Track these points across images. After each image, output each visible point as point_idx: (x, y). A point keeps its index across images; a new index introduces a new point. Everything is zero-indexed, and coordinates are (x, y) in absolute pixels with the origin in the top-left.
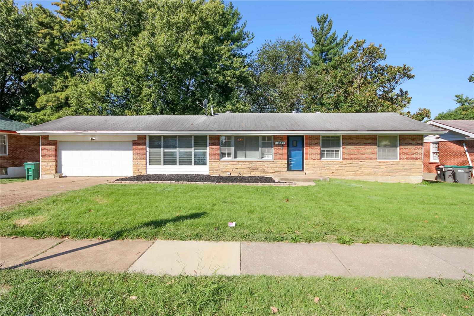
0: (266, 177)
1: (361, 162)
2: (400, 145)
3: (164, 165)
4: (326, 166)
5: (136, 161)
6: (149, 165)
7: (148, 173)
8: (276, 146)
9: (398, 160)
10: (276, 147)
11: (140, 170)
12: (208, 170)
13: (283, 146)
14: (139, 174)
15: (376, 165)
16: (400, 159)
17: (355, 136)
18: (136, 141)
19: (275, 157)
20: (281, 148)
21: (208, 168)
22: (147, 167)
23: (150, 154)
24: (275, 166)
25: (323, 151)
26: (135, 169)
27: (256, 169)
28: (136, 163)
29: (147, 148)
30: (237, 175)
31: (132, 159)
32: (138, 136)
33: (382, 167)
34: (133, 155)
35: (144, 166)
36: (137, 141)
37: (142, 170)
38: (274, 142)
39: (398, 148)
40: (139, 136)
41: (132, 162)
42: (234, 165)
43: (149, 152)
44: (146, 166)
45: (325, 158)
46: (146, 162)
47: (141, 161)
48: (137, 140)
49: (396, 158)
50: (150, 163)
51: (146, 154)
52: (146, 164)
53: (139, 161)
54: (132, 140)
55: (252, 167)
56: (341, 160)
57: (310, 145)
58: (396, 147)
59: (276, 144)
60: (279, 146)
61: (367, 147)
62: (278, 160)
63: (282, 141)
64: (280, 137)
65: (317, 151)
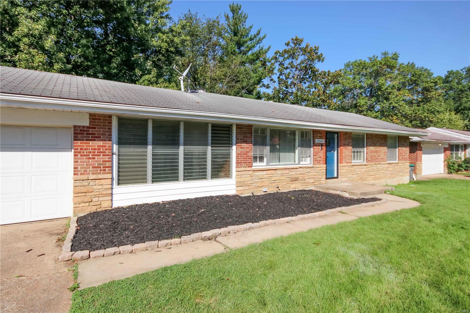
0: (307, 189)
1: (379, 164)
2: (399, 146)
3: (153, 182)
4: (357, 170)
5: (85, 177)
6: (119, 184)
7: (116, 205)
8: (316, 145)
9: (397, 161)
10: (315, 147)
11: (94, 200)
12: (235, 186)
13: (322, 145)
14: (93, 209)
15: (387, 167)
16: (399, 160)
17: (374, 135)
18: (84, 127)
19: (315, 160)
20: (320, 148)
21: (235, 183)
22: (115, 191)
23: (119, 160)
24: (315, 174)
25: (354, 152)
26: (79, 200)
27: (296, 180)
28: (85, 183)
29: (115, 145)
30: (275, 190)
31: (73, 173)
32: (91, 115)
33: (391, 169)
34: (75, 162)
35: (107, 189)
36: (88, 127)
37: (101, 199)
38: (314, 140)
39: (397, 149)
40: (93, 117)
41: (73, 181)
42: (271, 175)
43: (119, 155)
44: (112, 188)
45: (356, 161)
46: (112, 179)
47: (101, 176)
48: (88, 125)
49: (396, 160)
50: (119, 180)
51: (112, 158)
52: (112, 184)
53: (92, 177)
54: (72, 124)
55: (293, 176)
56: (365, 163)
57: (344, 144)
58: (396, 148)
59: (316, 142)
60: (318, 146)
61: (382, 148)
62: (317, 164)
63: (321, 138)
64: (320, 133)
65: (349, 152)
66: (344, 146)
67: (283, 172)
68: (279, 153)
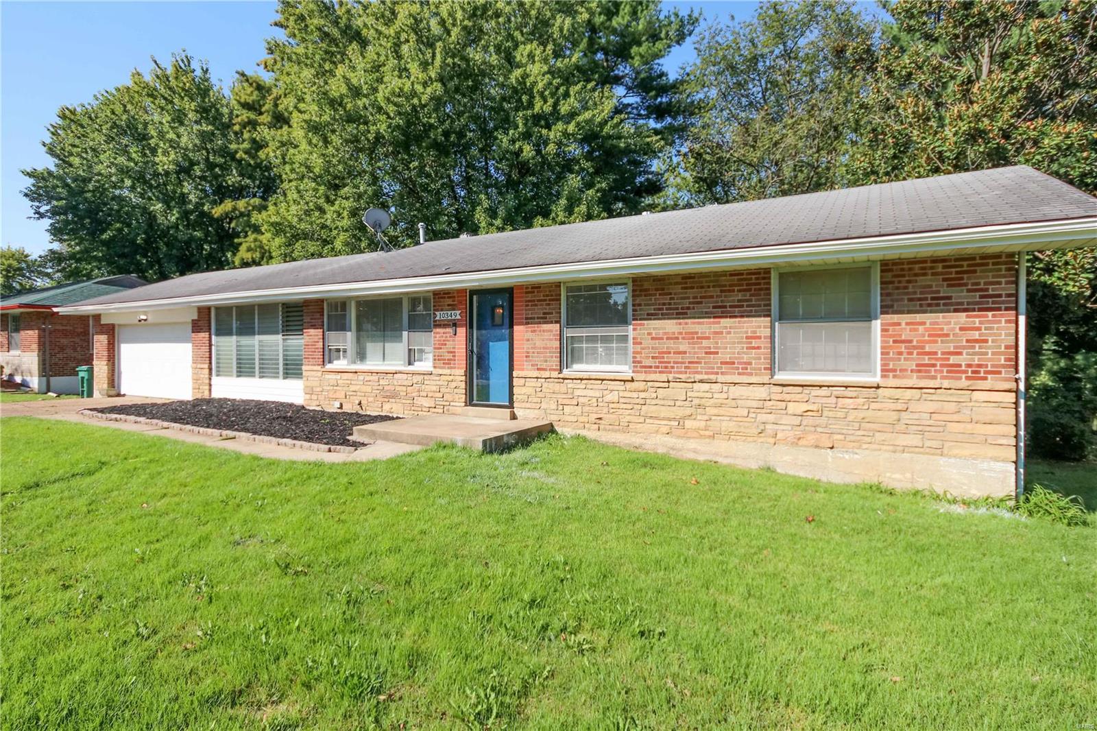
1: (703, 381)
2: (886, 309)
3: (237, 376)
4: (577, 393)
6: (218, 375)
7: (213, 396)
8: (440, 326)
9: (877, 379)
10: (438, 330)
12: (303, 392)
13: (455, 325)
16: (885, 371)
19: (437, 359)
20: (451, 330)
21: (303, 388)
22: (213, 381)
23: (217, 351)
24: (435, 388)
26: (194, 386)
27: (392, 397)
29: (214, 336)
30: (355, 410)
31: (191, 361)
34: (193, 352)
35: (205, 379)
36: (197, 320)
37: (204, 387)
38: (435, 314)
39: (877, 325)
40: (200, 311)
42: (349, 382)
43: (218, 347)
44: (210, 379)
45: (583, 366)
46: (210, 369)
47: (198, 366)
48: (197, 317)
49: (869, 371)
50: (218, 371)
51: (210, 350)
52: (210, 374)
54: (191, 319)
55: (386, 388)
56: (629, 374)
57: (527, 319)
58: (868, 317)
59: (438, 318)
60: (445, 326)
61: (726, 322)
62: (444, 368)
63: (452, 307)
64: (449, 298)
65: (551, 340)
66: (528, 323)
67: (368, 378)
68: (382, 344)
